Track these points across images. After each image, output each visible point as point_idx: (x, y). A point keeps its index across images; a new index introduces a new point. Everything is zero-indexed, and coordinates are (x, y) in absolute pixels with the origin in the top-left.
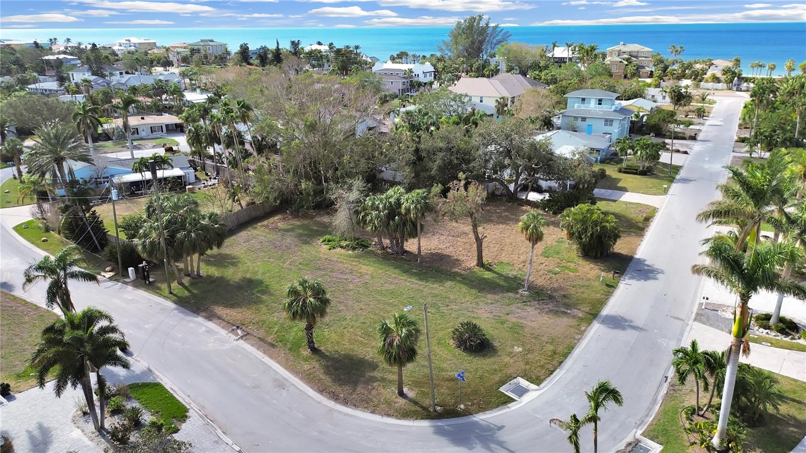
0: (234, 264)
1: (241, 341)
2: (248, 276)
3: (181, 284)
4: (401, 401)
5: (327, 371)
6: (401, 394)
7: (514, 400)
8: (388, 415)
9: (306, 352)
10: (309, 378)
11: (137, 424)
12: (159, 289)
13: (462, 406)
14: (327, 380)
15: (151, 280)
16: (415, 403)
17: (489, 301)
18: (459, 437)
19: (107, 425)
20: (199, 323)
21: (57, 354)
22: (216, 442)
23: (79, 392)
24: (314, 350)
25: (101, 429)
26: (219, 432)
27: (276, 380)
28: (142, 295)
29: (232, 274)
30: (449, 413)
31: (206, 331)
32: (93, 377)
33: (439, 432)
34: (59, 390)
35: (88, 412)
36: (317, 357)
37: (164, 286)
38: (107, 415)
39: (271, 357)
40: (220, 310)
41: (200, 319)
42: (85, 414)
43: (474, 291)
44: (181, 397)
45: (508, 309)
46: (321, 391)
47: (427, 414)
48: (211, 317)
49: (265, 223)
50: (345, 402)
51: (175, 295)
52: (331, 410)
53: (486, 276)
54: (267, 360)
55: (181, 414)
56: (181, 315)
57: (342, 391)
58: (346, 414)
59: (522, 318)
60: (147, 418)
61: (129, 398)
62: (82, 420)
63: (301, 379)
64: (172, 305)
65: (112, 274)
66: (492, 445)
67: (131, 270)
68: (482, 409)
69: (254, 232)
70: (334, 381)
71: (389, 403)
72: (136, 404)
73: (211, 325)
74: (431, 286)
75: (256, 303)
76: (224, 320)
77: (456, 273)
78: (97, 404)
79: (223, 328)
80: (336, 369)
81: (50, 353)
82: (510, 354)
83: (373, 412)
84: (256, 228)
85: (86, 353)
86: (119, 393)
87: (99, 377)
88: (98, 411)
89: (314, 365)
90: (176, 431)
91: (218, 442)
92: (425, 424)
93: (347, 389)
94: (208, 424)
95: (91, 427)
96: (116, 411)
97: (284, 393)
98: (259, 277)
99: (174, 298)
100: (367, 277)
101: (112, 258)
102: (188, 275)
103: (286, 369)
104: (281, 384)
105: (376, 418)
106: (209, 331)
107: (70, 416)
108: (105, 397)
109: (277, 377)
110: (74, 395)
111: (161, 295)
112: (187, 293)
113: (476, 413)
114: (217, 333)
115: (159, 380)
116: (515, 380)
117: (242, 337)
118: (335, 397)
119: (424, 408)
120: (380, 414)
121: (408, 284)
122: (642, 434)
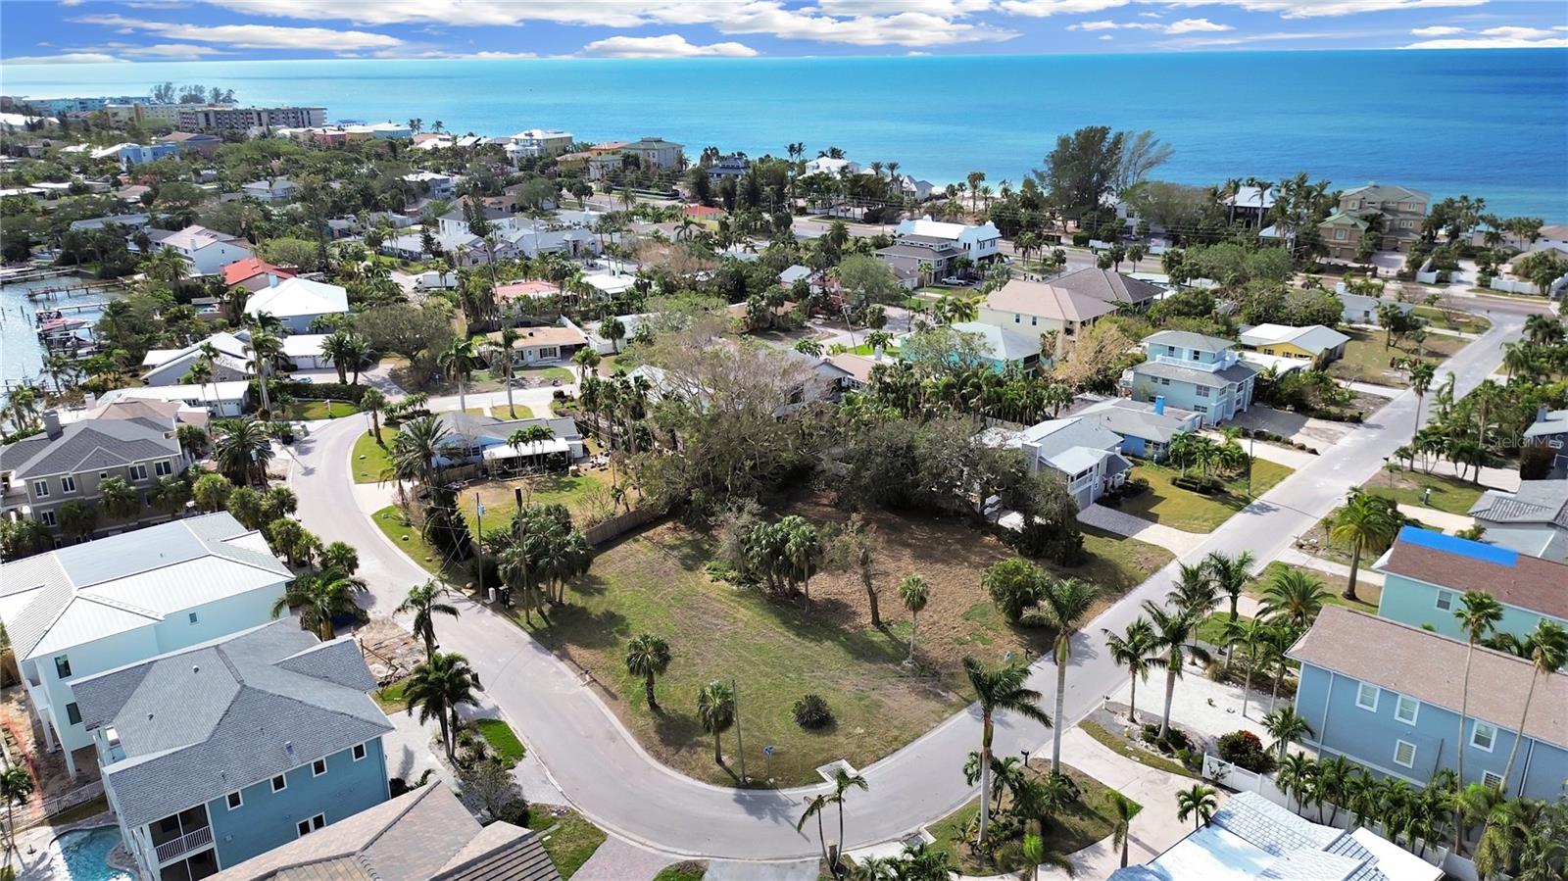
0: (600, 592)
1: (587, 688)
2: (612, 609)
3: (541, 612)
4: (717, 768)
5: (659, 730)
6: (719, 761)
7: (824, 780)
8: (700, 779)
9: (645, 707)
10: (640, 735)
11: (482, 757)
12: (518, 616)
13: (772, 780)
14: (656, 739)
15: (511, 603)
16: (729, 771)
17: (862, 671)
18: (753, 808)
19: (456, 755)
20: (550, 662)
21: (423, 689)
22: (545, 782)
23: (437, 723)
24: (654, 706)
25: (451, 757)
26: (548, 773)
27: (609, 732)
28: (501, 620)
29: (596, 605)
30: (758, 785)
31: (556, 673)
32: (449, 712)
33: (739, 800)
34: (423, 719)
35: (442, 741)
36: (653, 714)
37: (522, 614)
38: (457, 745)
39: (611, 708)
40: (573, 650)
41: (552, 658)
42: (439, 742)
43: (850, 657)
44: (521, 737)
45: (877, 683)
46: (647, 749)
47: (738, 783)
48: (564, 656)
49: (650, 533)
50: (666, 762)
51: (532, 626)
52: (650, 768)
53: (875, 639)
54: (607, 711)
55: (518, 752)
56: (534, 651)
57: (666, 752)
58: (663, 773)
59: (885, 695)
60: (489, 752)
61: (477, 733)
62: (437, 746)
63: (633, 734)
64: (527, 638)
65: (473, 591)
66: (780, 819)
67: (491, 590)
68: (789, 785)
69: (635, 546)
70: (662, 740)
71: (704, 768)
72: (482, 739)
73: (563, 666)
74: (807, 644)
75: (611, 646)
76: (575, 662)
77: (843, 630)
78: (450, 735)
79: (573, 670)
80: (668, 729)
81: (418, 688)
82: (848, 735)
83: (688, 775)
84: (637, 541)
85: (445, 691)
86: (469, 727)
87: (453, 711)
88: (451, 742)
89: (649, 723)
90: (513, 767)
91: (546, 781)
92: (731, 791)
93: (671, 750)
94: (539, 765)
95: (443, 754)
96: (465, 743)
97: (613, 745)
98: (623, 613)
99: (531, 630)
100: (740, 624)
101: (474, 574)
102: (550, 602)
103: (622, 722)
104: (612, 737)
105: (689, 781)
106: (559, 673)
107: (427, 742)
108: (457, 729)
109: (611, 729)
110: (434, 724)
111: (518, 624)
112: (545, 625)
113: (782, 788)
114: (565, 675)
115: (503, 719)
116: (838, 762)
117: (588, 683)
118: (658, 756)
119: (734, 777)
120: (694, 778)
121: (782, 639)
122: (927, 829)
